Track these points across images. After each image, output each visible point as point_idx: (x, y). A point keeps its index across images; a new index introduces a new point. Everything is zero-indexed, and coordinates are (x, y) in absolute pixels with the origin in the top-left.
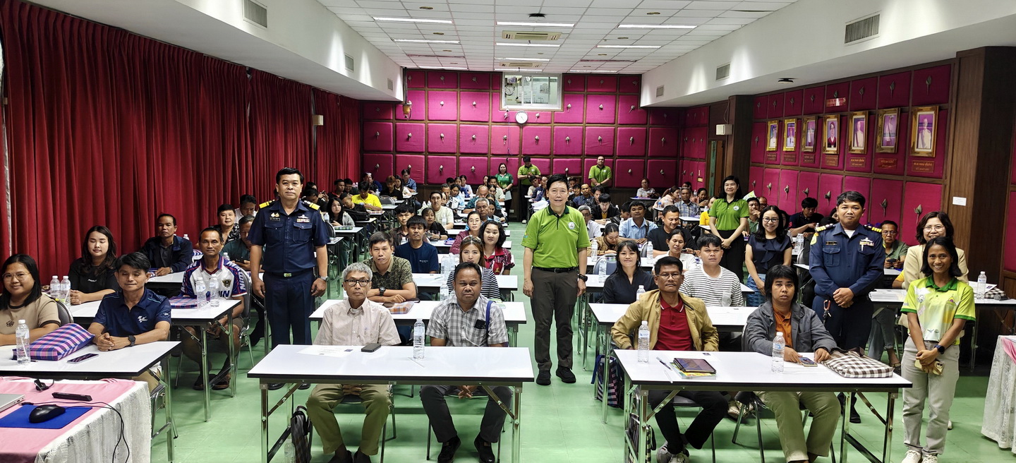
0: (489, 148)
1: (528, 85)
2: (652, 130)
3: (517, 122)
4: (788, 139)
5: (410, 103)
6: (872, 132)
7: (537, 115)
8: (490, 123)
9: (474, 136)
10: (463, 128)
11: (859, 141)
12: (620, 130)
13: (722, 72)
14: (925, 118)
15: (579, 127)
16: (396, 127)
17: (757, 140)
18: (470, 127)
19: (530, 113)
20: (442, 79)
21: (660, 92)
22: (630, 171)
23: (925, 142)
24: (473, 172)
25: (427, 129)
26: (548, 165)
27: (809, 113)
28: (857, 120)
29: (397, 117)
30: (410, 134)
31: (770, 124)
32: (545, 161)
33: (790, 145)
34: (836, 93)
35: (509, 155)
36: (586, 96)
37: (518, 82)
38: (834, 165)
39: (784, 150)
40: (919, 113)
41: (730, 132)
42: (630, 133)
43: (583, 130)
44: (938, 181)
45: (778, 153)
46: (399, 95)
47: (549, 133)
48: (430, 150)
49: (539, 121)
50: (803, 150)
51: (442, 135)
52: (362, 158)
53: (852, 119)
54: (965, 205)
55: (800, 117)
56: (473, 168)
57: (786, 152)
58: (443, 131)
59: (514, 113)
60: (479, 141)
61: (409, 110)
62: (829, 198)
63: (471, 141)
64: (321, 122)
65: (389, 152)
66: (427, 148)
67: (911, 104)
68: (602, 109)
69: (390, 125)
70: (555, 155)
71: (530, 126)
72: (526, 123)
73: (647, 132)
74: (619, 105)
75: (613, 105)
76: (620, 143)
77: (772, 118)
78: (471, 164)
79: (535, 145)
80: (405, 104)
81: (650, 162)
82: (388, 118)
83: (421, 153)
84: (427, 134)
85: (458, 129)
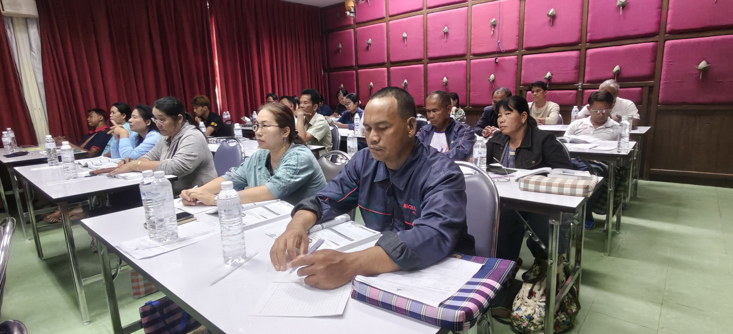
8: (469, 2)
9: (446, 29)
10: (431, 18)
16: (355, 33)
18: (442, 15)
25: (388, 30)
29: (358, 20)
30: (370, 41)
32: (567, 57)
48: (393, 59)
56: (445, 79)
60: (453, 36)
61: (351, 5)
65: (351, 68)
69: (350, 32)
78: (444, 73)
83: (382, 65)
84: (389, 38)
85: (425, 21)
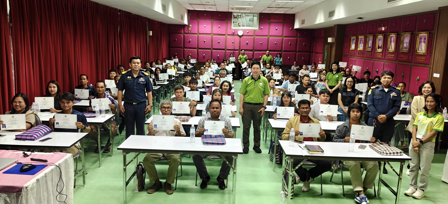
0: (226, 47)
1: (244, 18)
2: (299, 39)
3: (238, 35)
4: (360, 45)
5: (191, 26)
6: (398, 42)
7: (247, 32)
8: (226, 35)
9: (219, 41)
10: (214, 37)
11: (392, 47)
12: (285, 39)
13: (331, 14)
14: (423, 37)
15: (267, 37)
16: (184, 36)
17: (346, 45)
18: (218, 37)
19: (244, 31)
20: (205, 15)
21: (303, 22)
22: (289, 58)
23: (422, 48)
24: (218, 57)
25: (198, 38)
26: (252, 55)
27: (371, 34)
28: (391, 37)
29: (185, 32)
30: (191, 40)
31: (352, 38)
32: (250, 53)
33: (361, 47)
34: (383, 25)
35: (235, 50)
36: (270, 24)
37: (239, 16)
38: (380, 57)
39: (358, 50)
40: (420, 35)
41: (334, 41)
42: (289, 41)
43: (268, 39)
44: (427, 66)
45: (355, 51)
46: (186, 22)
47: (253, 40)
48: (199, 47)
49: (248, 34)
50: (367, 50)
51: (205, 40)
52: (169, 50)
53: (389, 37)
54: (439, 77)
55: (366, 35)
56: (218, 55)
57: (359, 50)
58: (205, 39)
59: (237, 30)
60: (221, 43)
61: (190, 29)
62: (377, 72)
63: (218, 43)
64: (151, 33)
65: (181, 48)
66: (198, 46)
67: (416, 31)
68: (277, 29)
69: (182, 36)
70: (255, 50)
71: (244, 37)
72: (243, 35)
73: (297, 40)
74: (285, 28)
75: (282, 28)
76: (284, 45)
77: (353, 35)
78: (218, 53)
79: (246, 45)
80: (188, 26)
81: (298, 54)
82: (180, 32)
83: (195, 48)
84: (198, 40)
85: (212, 38)
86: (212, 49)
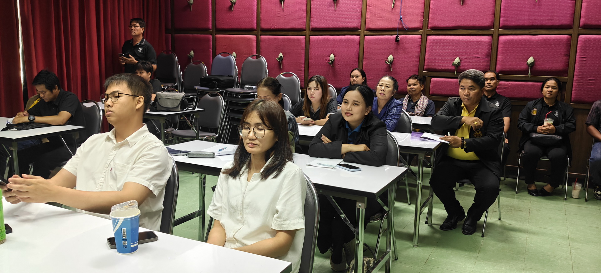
35: (402, 30)
48: (264, 25)
56: (332, 56)
66: (259, 21)
78: (330, 49)
79: (457, 8)
83: (249, 31)
86: (307, 32)
